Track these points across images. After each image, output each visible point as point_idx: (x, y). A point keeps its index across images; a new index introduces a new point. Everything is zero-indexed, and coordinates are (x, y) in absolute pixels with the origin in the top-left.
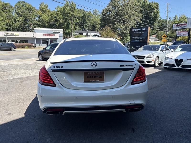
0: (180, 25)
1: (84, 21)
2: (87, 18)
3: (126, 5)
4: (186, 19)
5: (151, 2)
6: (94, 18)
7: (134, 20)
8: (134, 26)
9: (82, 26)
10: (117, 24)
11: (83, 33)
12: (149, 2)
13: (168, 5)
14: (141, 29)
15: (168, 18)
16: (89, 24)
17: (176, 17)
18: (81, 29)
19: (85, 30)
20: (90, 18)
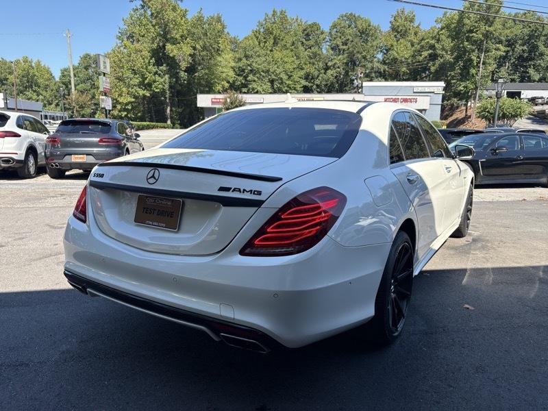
1: (530, 52)
2: (542, 38)
9: (522, 66)
11: (522, 91)
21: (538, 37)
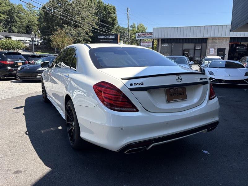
0: (143, 35)
1: (11, 19)
2: (15, 14)
3: (77, 3)
4: (144, 28)
5: (107, 4)
6: (27, 15)
7: (88, 23)
8: (89, 32)
9: (9, 25)
10: (66, 28)
11: (12, 37)
12: (105, 3)
13: (128, 10)
14: (110, 37)
15: (130, 26)
16: (20, 24)
17: (134, 25)
18: (7, 29)
19: (13, 32)
20: (22, 15)
21: (13, 13)
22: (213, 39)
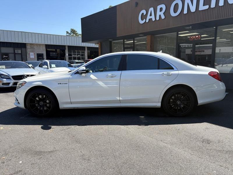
22: (31, 44)
